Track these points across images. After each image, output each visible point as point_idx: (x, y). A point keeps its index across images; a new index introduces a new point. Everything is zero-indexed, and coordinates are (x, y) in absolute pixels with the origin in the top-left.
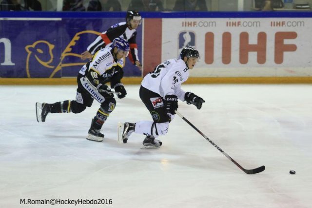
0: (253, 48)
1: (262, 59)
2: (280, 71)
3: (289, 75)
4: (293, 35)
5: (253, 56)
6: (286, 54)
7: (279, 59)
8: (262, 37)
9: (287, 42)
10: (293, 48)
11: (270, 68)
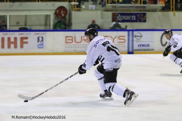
0: (12, 43)
1: (16, 47)
2: (22, 51)
3: (26, 52)
4: (27, 38)
5: (12, 46)
6: (25, 45)
7: (22, 47)
8: (16, 39)
9: (25, 40)
10: (27, 43)
11: (19, 50)
